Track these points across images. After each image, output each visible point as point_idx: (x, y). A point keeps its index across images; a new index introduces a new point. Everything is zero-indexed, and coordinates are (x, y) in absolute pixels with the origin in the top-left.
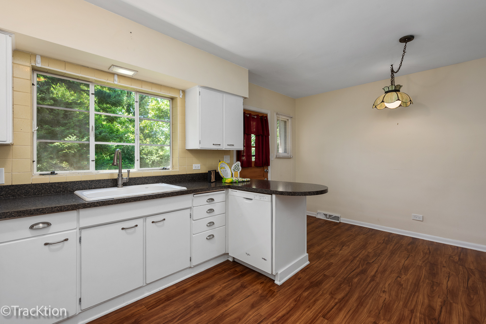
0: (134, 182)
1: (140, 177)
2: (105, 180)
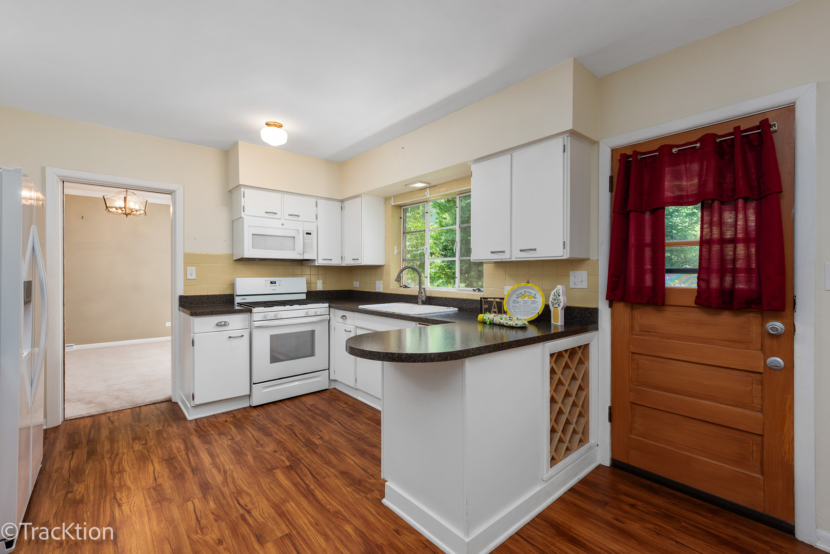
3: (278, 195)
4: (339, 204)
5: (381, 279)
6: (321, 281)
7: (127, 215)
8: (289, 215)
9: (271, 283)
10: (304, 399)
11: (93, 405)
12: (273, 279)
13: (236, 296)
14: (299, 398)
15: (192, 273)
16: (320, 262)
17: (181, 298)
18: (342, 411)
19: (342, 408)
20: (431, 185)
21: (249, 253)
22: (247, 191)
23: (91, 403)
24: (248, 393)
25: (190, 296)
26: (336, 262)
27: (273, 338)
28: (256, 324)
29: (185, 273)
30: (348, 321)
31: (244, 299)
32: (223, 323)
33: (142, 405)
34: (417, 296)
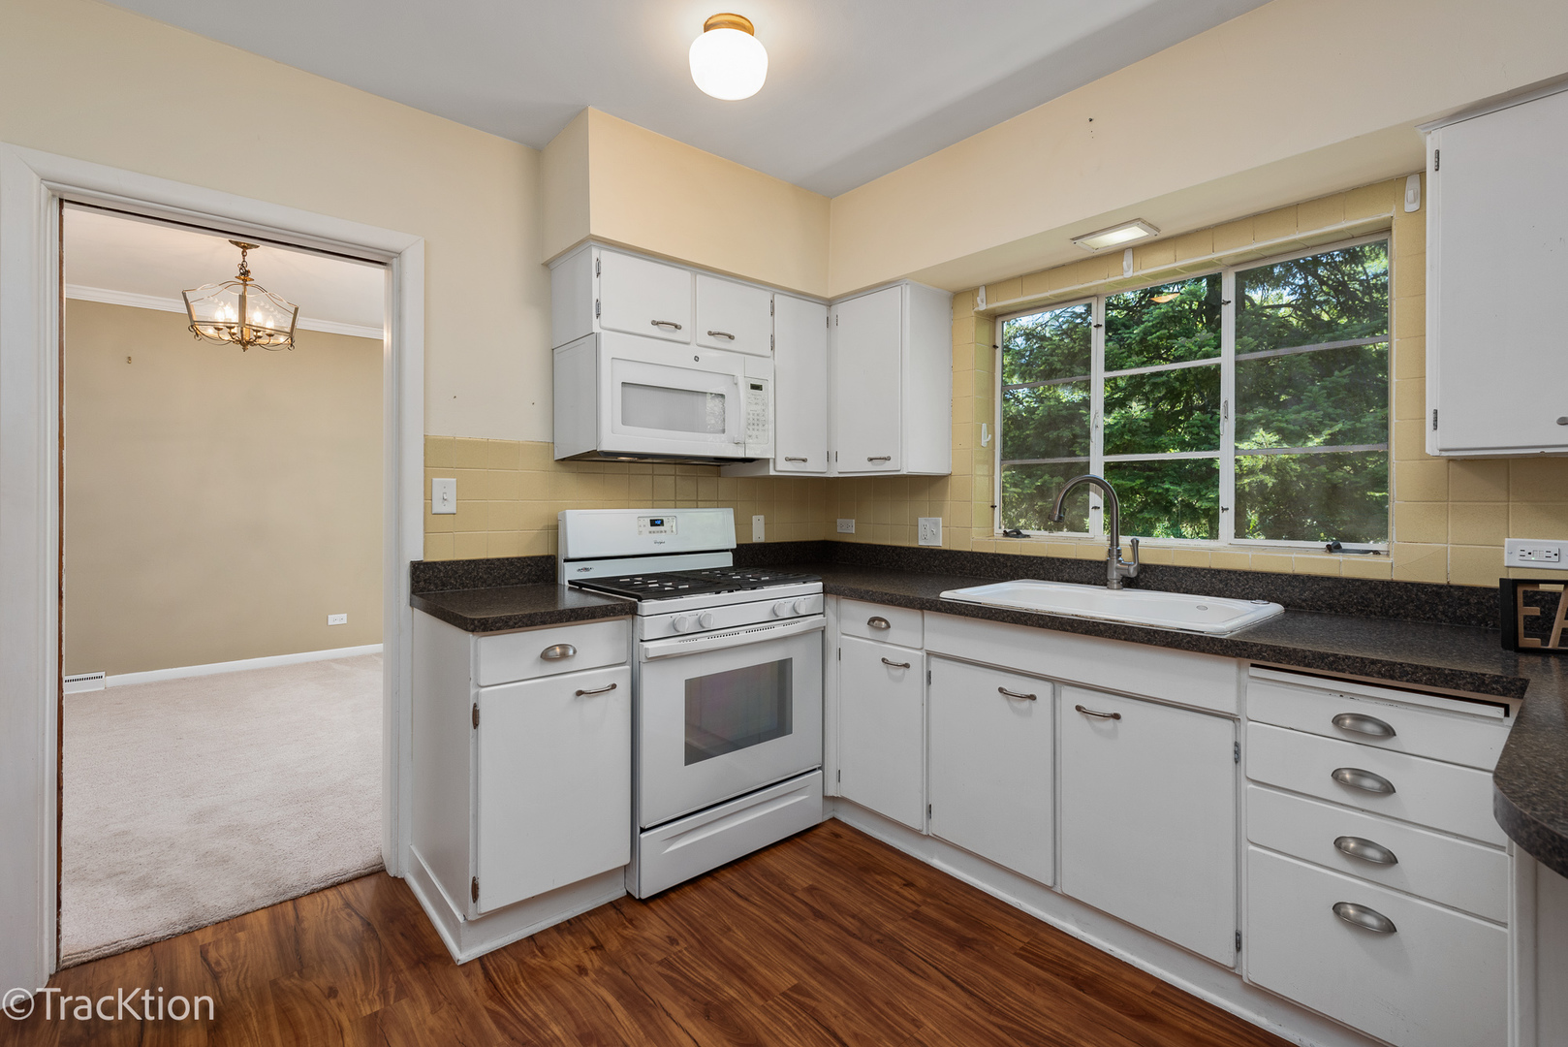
0: (1175, 583)
1: (1195, 569)
2: (1091, 561)
3: (684, 276)
4: (821, 311)
5: (936, 512)
6: (762, 517)
7: (245, 344)
8: (710, 333)
9: (653, 523)
10: (770, 861)
11: (153, 893)
12: (656, 513)
13: (566, 561)
14: (755, 858)
15: (447, 493)
16: (782, 467)
17: (416, 567)
18: (917, 916)
19: (915, 908)
20: (1161, 236)
21: (617, 438)
22: (609, 259)
23: (147, 886)
24: (626, 860)
25: (443, 563)
26: (816, 467)
27: (694, 688)
28: (654, 648)
29: (428, 496)
30: (893, 635)
31: (586, 569)
32: (558, 650)
33: (302, 892)
34: (1106, 563)
